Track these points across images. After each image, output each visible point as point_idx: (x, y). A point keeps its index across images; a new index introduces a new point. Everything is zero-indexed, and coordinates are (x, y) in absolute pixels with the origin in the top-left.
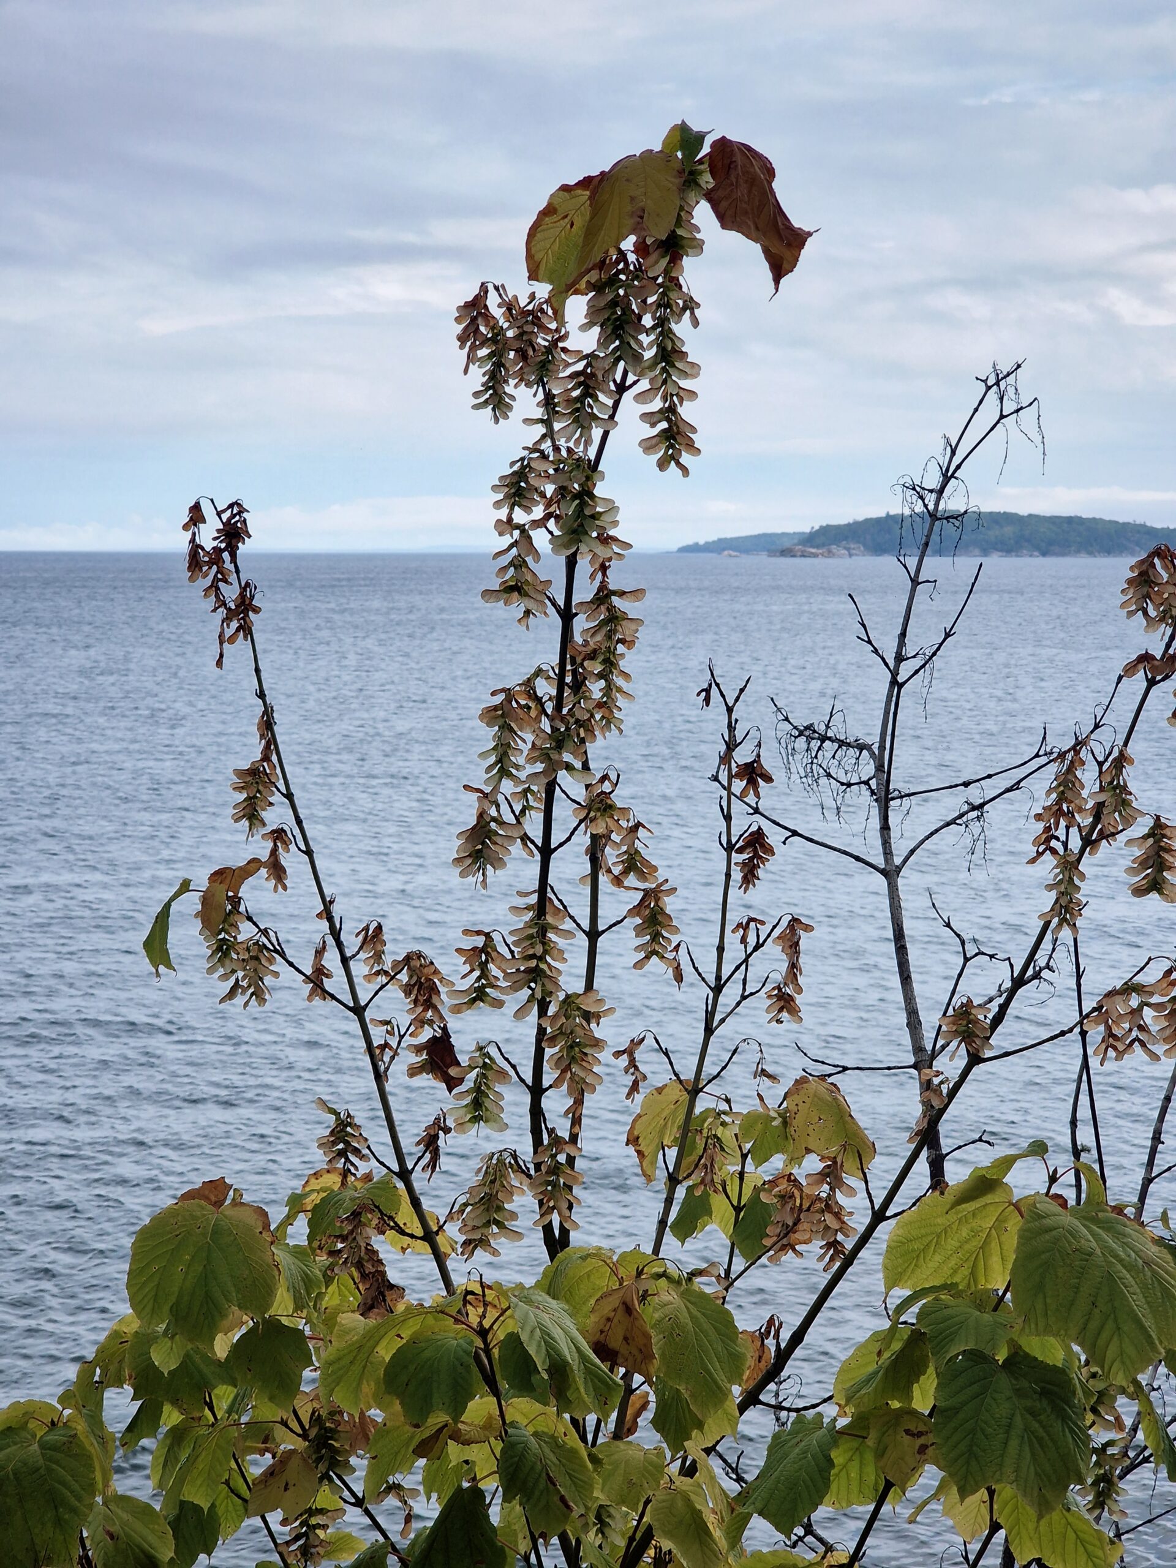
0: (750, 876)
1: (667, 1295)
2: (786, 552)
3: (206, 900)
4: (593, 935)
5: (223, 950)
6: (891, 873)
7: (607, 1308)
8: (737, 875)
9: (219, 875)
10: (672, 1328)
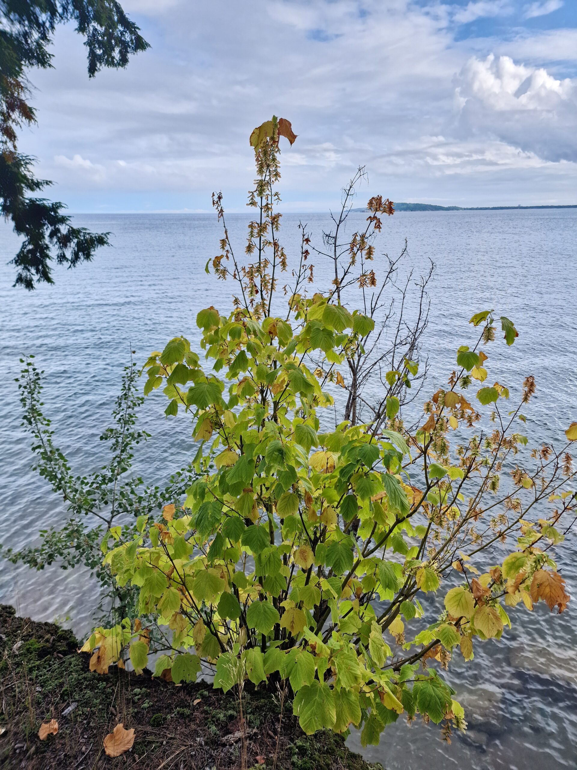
0: (306, 258)
1: (280, 324)
2: (363, 211)
3: (214, 261)
4: (274, 266)
5: (217, 270)
6: (335, 259)
7: (271, 326)
8: (303, 258)
9: (216, 257)
10: (281, 329)
